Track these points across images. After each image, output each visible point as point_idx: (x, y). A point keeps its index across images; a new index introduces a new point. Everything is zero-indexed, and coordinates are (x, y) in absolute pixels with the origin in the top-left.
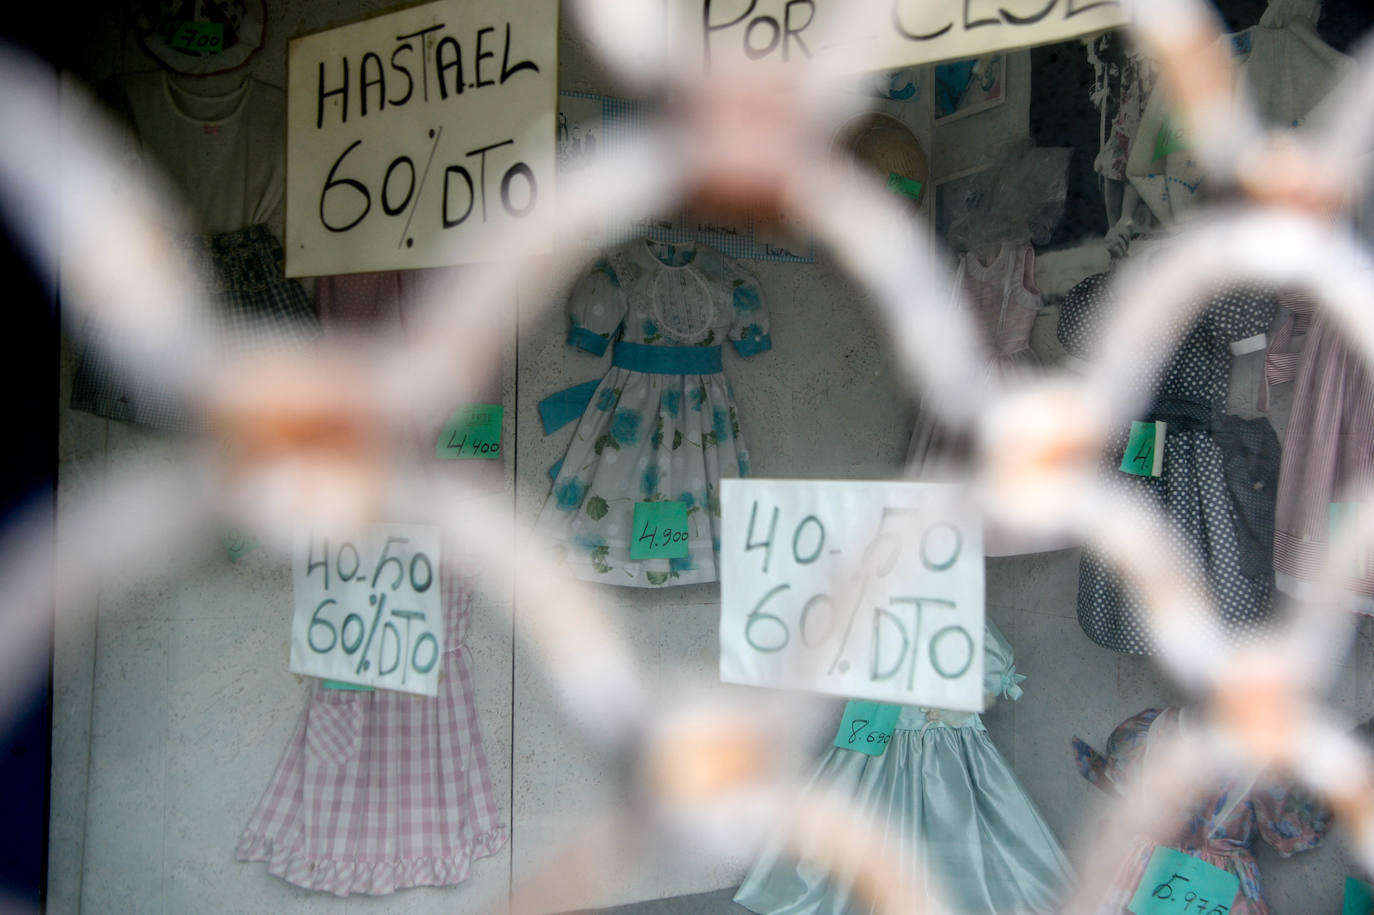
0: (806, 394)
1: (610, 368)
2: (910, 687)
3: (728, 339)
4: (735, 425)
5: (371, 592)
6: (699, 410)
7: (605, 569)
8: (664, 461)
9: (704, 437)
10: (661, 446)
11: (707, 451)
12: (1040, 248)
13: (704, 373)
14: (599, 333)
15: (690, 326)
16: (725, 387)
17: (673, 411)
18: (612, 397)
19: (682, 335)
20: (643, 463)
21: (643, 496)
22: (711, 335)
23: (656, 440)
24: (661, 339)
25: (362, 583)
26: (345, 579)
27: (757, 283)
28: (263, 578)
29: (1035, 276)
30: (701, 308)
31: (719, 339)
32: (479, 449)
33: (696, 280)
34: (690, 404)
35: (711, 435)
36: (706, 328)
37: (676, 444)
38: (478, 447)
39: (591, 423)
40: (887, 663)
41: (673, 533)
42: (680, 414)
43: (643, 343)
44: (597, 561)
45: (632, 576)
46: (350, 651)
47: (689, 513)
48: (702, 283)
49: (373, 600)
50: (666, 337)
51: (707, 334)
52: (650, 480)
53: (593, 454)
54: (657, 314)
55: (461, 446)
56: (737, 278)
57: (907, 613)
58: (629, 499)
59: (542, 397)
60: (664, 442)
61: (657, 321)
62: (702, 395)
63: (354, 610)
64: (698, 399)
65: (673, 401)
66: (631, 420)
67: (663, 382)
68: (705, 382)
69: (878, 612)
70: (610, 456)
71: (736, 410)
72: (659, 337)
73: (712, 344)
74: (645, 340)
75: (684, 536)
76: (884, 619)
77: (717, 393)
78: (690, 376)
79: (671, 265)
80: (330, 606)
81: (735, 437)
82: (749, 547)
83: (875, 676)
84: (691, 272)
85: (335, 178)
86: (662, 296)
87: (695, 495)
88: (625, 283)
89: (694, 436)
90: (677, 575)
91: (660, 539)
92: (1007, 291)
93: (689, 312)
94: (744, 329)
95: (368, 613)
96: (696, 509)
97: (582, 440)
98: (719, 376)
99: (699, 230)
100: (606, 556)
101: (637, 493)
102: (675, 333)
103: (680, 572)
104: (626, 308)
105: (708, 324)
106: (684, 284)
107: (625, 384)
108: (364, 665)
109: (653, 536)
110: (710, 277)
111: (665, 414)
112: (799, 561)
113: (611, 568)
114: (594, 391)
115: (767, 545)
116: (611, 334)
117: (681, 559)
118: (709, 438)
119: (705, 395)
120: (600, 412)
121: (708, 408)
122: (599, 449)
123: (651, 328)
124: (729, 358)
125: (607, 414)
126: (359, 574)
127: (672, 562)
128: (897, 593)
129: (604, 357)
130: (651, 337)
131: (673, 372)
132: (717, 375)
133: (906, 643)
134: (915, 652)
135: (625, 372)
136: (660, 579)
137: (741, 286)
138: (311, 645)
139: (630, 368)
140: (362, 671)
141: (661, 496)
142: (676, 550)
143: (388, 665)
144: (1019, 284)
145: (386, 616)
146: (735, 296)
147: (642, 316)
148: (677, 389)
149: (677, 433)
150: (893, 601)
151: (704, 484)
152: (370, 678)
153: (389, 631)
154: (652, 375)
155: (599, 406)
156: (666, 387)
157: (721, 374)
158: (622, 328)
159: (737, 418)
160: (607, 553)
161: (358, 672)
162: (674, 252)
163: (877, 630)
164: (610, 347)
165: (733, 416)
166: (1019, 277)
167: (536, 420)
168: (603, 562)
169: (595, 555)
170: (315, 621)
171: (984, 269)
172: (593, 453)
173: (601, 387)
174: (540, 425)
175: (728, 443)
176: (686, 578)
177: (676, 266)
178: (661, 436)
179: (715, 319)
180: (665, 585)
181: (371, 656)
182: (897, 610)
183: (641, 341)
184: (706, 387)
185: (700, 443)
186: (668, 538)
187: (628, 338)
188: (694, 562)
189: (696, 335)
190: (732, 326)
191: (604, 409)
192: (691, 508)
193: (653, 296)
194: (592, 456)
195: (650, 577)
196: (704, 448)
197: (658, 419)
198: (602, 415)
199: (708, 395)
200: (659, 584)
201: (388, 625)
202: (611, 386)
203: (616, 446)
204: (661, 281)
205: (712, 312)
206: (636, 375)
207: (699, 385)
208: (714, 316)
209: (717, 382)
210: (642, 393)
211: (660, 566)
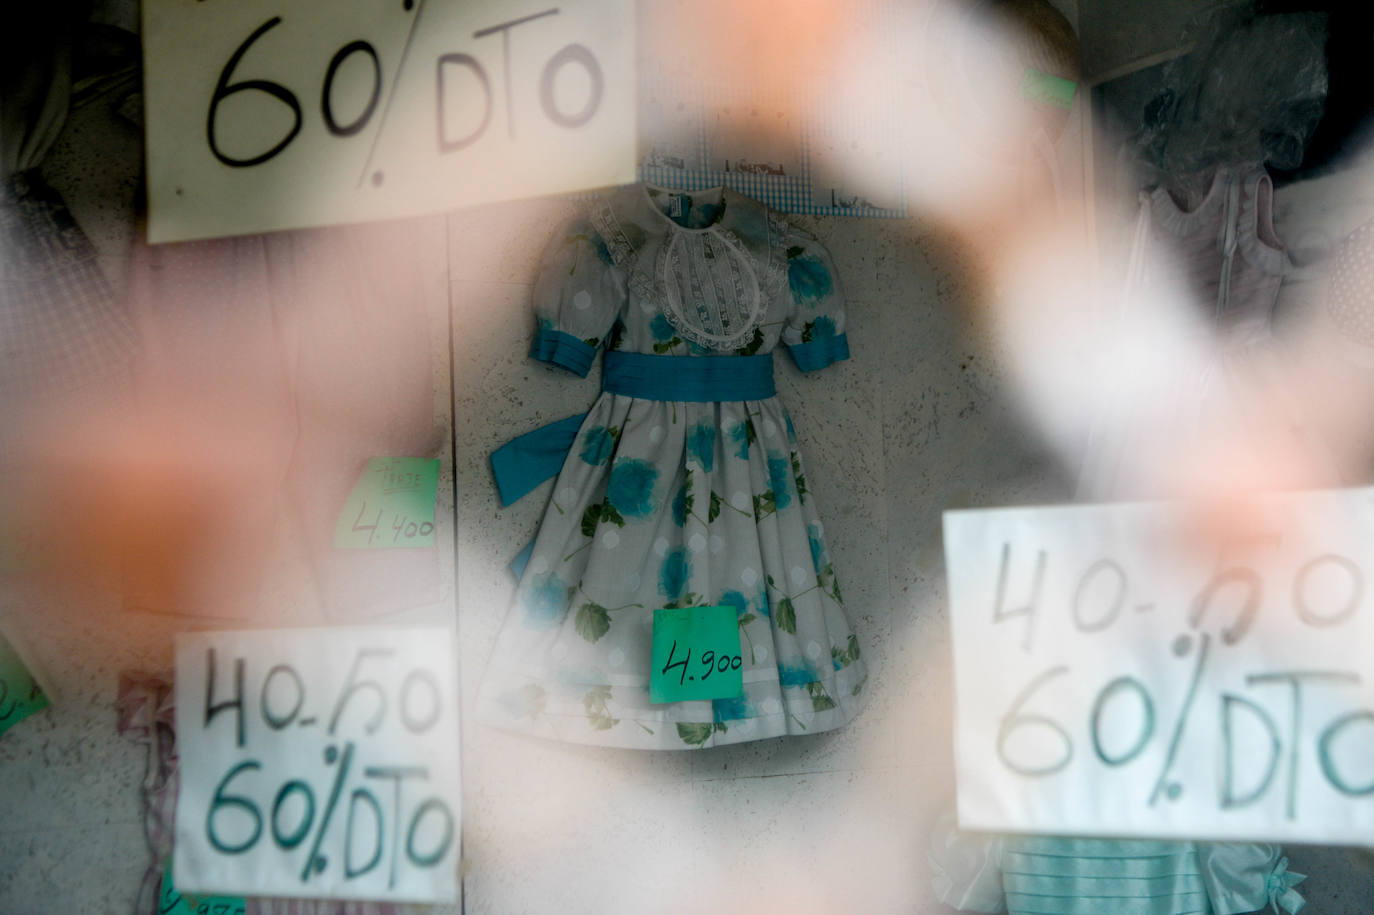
0: (904, 428)
1: (600, 395)
2: (1291, 814)
3: (782, 344)
4: (800, 481)
5: (327, 741)
6: (745, 455)
7: (608, 723)
8: (697, 539)
9: (756, 501)
10: (690, 516)
11: (761, 522)
12: (1281, 176)
13: (752, 399)
14: (584, 337)
15: (726, 324)
16: (782, 421)
17: (707, 463)
18: (607, 443)
19: (714, 338)
20: (662, 548)
21: (665, 600)
22: (758, 335)
23: (682, 508)
24: (682, 346)
25: (310, 730)
26: (277, 725)
27: (824, 252)
28: (47, 762)
29: (1274, 221)
30: (740, 292)
31: (770, 341)
32: (403, 531)
33: (728, 249)
34: (731, 448)
35: (766, 497)
36: (748, 326)
37: (713, 514)
38: (400, 528)
39: (576, 484)
40: (1247, 779)
41: (717, 658)
42: (715, 466)
43: (653, 352)
44: (593, 710)
45: (652, 732)
46: (288, 844)
47: (741, 622)
48: (741, 254)
49: (330, 755)
50: (687, 341)
51: (752, 335)
52: (675, 572)
53: (579, 536)
54: (672, 304)
55: (374, 527)
56: (791, 245)
57: (1276, 699)
58: (640, 606)
59: (494, 445)
60: (693, 509)
61: (673, 316)
62: (749, 432)
63: (294, 774)
64: (743, 441)
65: (704, 443)
66: (642, 475)
67: (689, 414)
68: (751, 413)
69: (1228, 700)
70: (609, 535)
71: (799, 457)
72: (676, 342)
73: (761, 351)
74: (656, 347)
75: (734, 663)
76: (1239, 713)
77: (770, 429)
78: (729, 403)
79: (686, 226)
80: (249, 774)
81: (802, 501)
82: (999, 616)
83: (1227, 802)
84: (719, 236)
85: (236, 78)
86: (679, 276)
87: (747, 596)
88: (620, 257)
89: (741, 500)
90: (724, 728)
91: (697, 668)
92: (1229, 246)
93: (722, 300)
94: (808, 326)
95: (322, 779)
96: (748, 619)
97: (561, 512)
98: (772, 402)
99: (728, 170)
100: (606, 700)
101: (653, 595)
102: (702, 334)
103: (726, 723)
104: (623, 296)
105: (752, 319)
106: (710, 256)
107: (626, 420)
108: (317, 863)
109: (686, 663)
110: (752, 243)
111: (694, 466)
112: (1083, 628)
113: (617, 721)
114: (575, 434)
115: (1028, 610)
116: (601, 340)
117: (729, 701)
118: (763, 502)
119: (754, 435)
120: (586, 467)
121: (760, 456)
122: (588, 526)
123: (664, 327)
124: (783, 374)
125: (599, 470)
126: (305, 713)
127: (717, 705)
128: (1258, 668)
129: (587, 378)
130: (664, 342)
131: (703, 398)
132: (768, 401)
133: (1277, 745)
134: (1295, 758)
135: (624, 401)
136: (699, 734)
137: (799, 258)
138: (213, 841)
139: (633, 393)
140: (312, 876)
141: (694, 600)
142: (722, 685)
143: (361, 858)
144: (1248, 236)
145: (356, 779)
146: (790, 272)
147: (650, 310)
148: (710, 423)
149: (713, 496)
150: (1252, 680)
151: (761, 577)
152: (329, 884)
153: (363, 805)
154: (669, 403)
155: (584, 457)
156: (693, 422)
157: (775, 400)
158: (618, 329)
159: (802, 470)
160: (610, 696)
161: (305, 876)
162: (691, 205)
163: (1227, 729)
164: (597, 361)
165: (796, 466)
166: (1250, 223)
167: (486, 484)
168: (604, 712)
169: (589, 701)
170: (220, 800)
171: (1185, 215)
172: (579, 532)
173: (587, 426)
174: (492, 491)
175: (792, 510)
176: (738, 732)
177: (693, 227)
178: (690, 500)
179: (763, 311)
180: (708, 744)
181: (331, 849)
182: (1258, 694)
183: (648, 349)
184: (755, 420)
185: (752, 513)
186: (709, 666)
187: (627, 345)
188: (750, 705)
189: (734, 337)
190: (788, 322)
191: (595, 462)
192: (742, 617)
193: (665, 277)
194: (579, 538)
195: (683, 731)
196: (757, 519)
197: (683, 472)
198: (591, 471)
199: (759, 434)
200: (699, 742)
201: (360, 794)
202: (603, 423)
203: (619, 521)
204: (675, 252)
205: (757, 300)
206: (643, 405)
207: (743, 417)
208: (762, 305)
209: (769, 412)
210: (654, 433)
211: (699, 713)
